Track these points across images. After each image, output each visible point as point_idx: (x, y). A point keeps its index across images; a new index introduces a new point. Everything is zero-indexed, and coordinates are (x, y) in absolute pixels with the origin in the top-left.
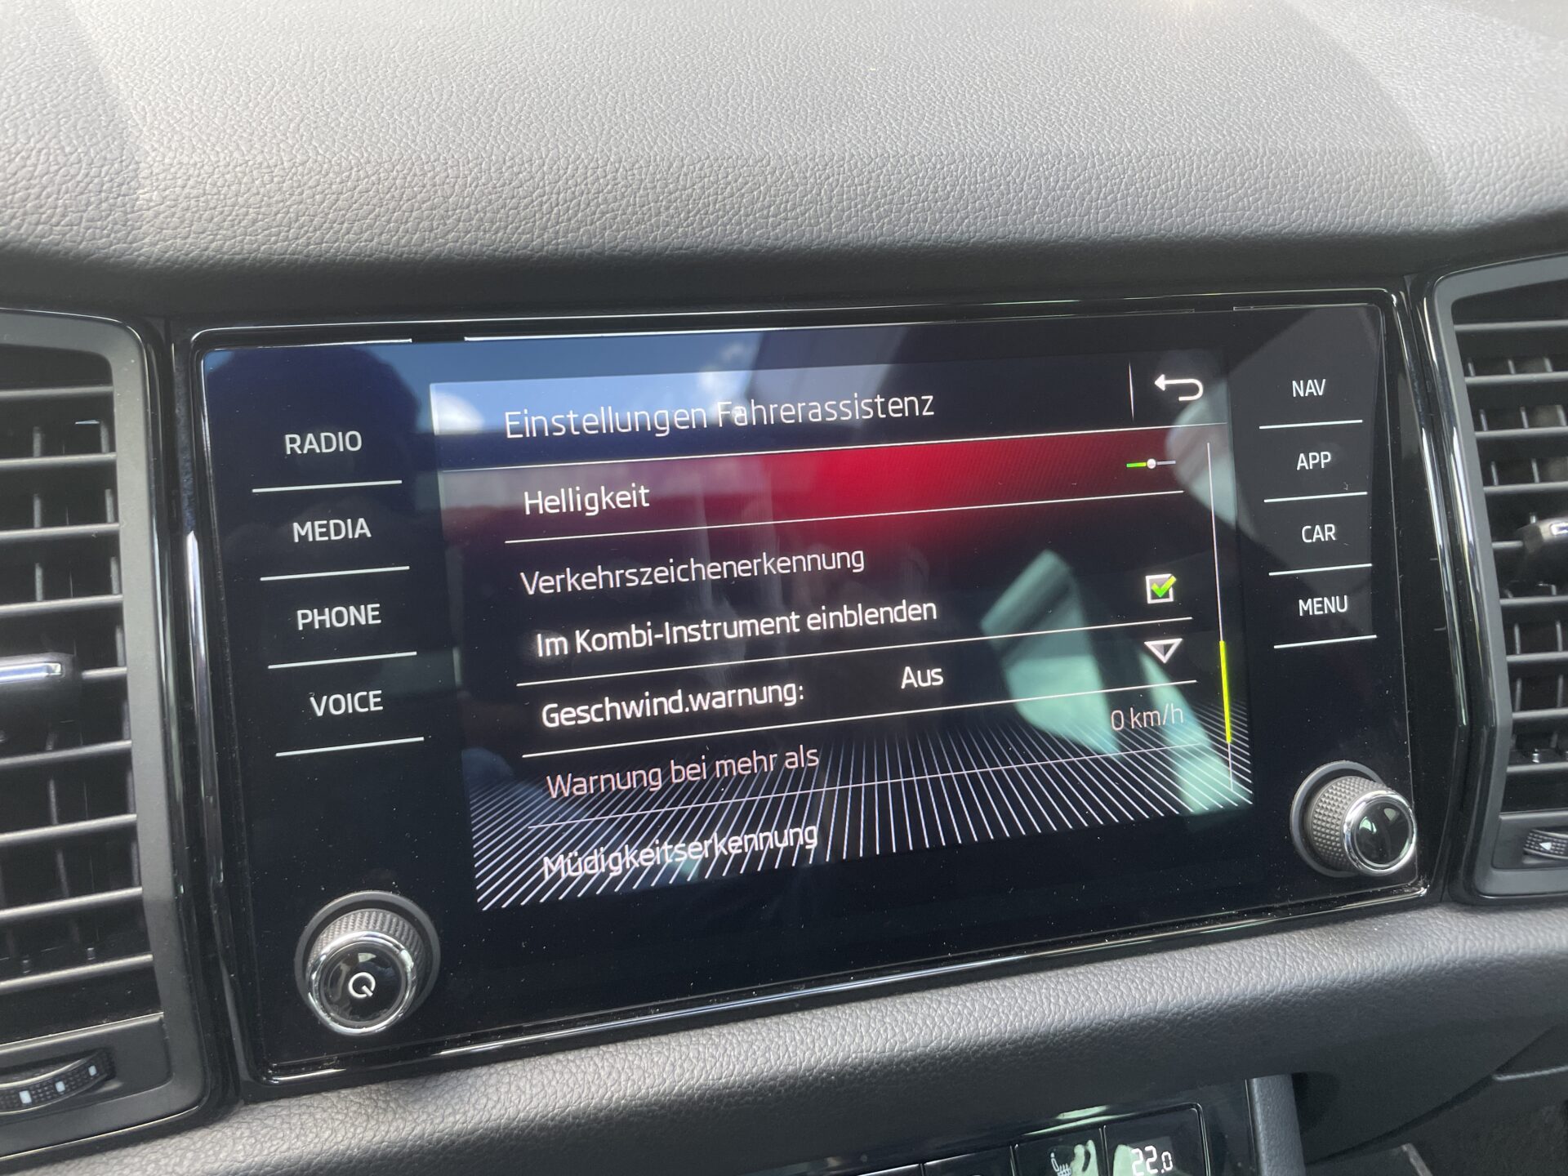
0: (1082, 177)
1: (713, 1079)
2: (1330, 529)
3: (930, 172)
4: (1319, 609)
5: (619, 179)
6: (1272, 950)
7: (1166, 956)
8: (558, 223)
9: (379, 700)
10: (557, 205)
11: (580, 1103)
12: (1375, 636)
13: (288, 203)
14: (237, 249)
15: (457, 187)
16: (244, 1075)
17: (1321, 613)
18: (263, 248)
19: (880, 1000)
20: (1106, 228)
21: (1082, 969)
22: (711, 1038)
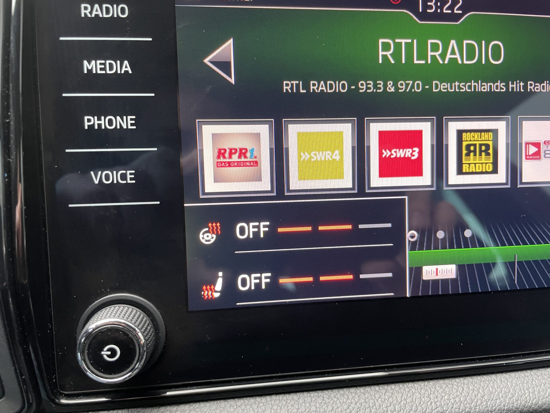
9: (133, 176)
22: (323, 398)
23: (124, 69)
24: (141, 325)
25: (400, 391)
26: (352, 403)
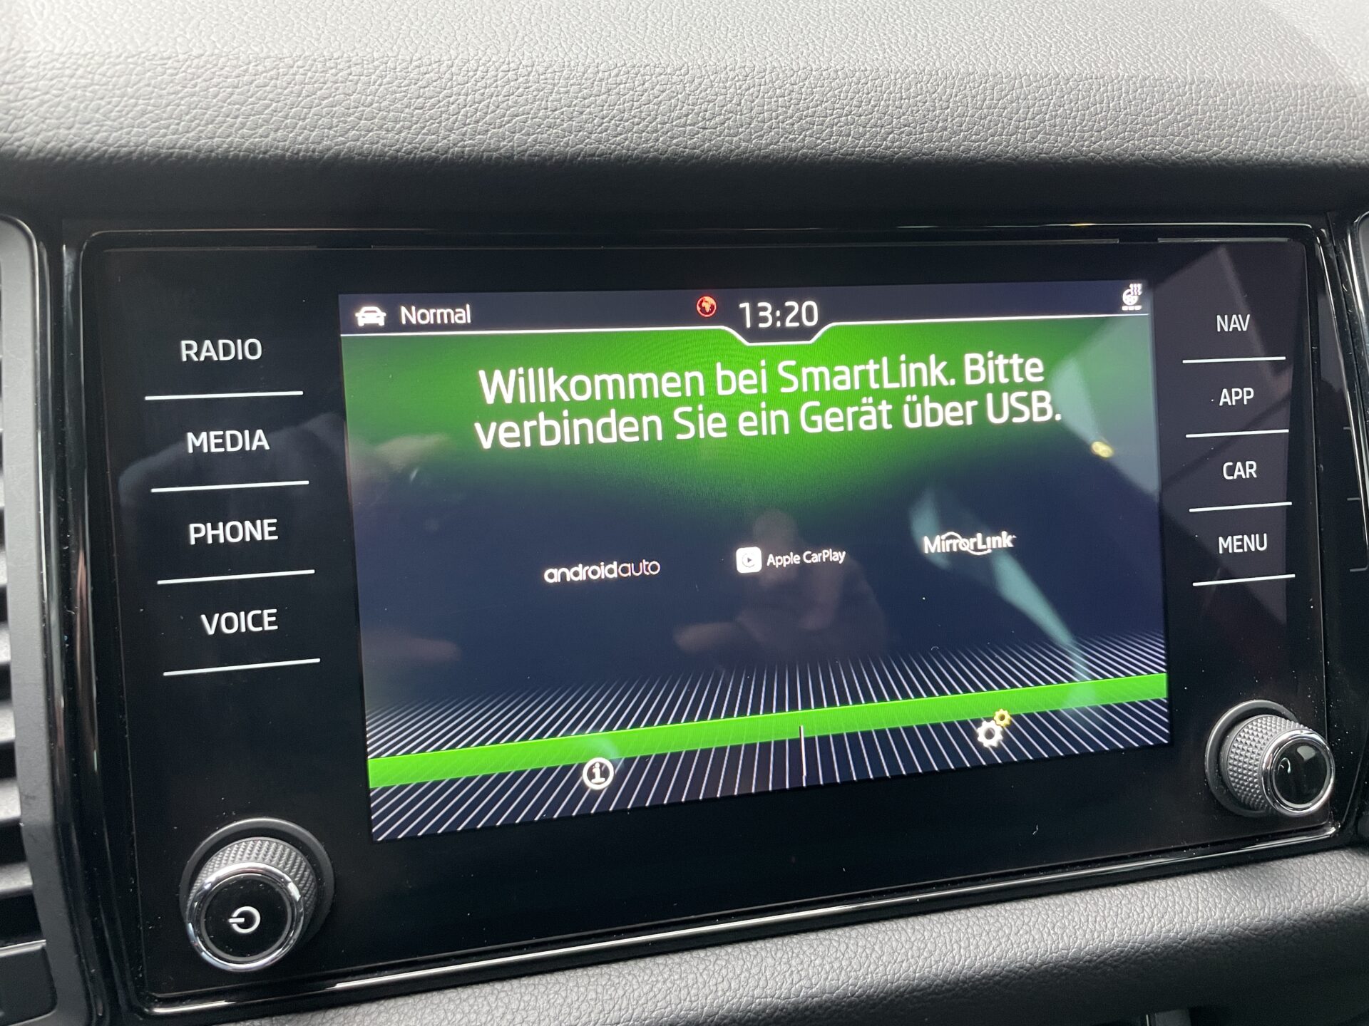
23: (256, 443)
24: (294, 870)
25: (740, 956)
26: (657, 981)
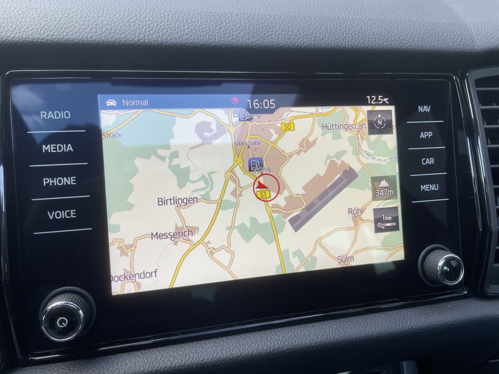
0: (343, 26)
1: (201, 361)
2: (432, 160)
3: (287, 21)
4: (428, 189)
5: (170, 18)
6: (411, 313)
7: (373, 315)
8: (145, 32)
9: (75, 213)
10: (145, 26)
11: (149, 369)
12: (448, 199)
13: (41, 21)
14: (20, 37)
15: (107, 18)
16: (19, 357)
17: (429, 190)
18: (30, 37)
19: (266, 331)
20: (351, 44)
21: (342, 320)
22: (201, 345)
